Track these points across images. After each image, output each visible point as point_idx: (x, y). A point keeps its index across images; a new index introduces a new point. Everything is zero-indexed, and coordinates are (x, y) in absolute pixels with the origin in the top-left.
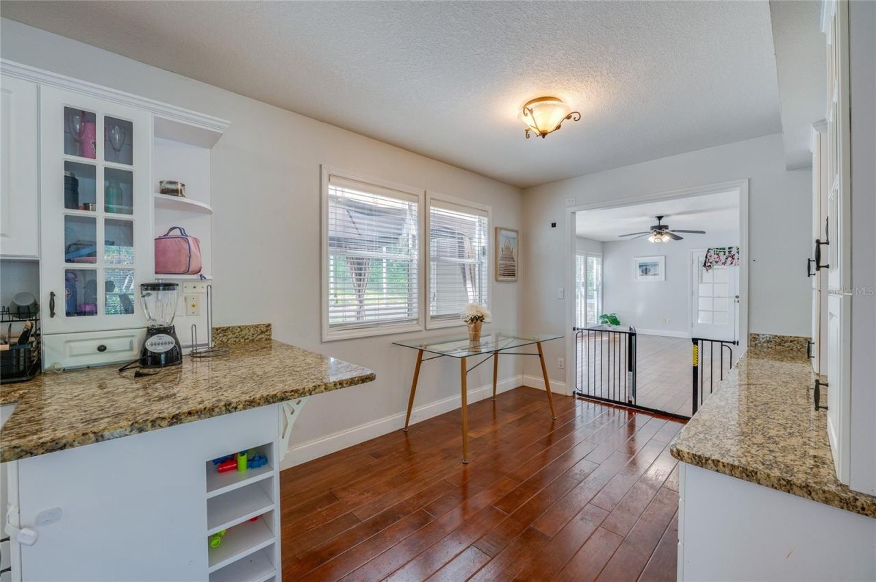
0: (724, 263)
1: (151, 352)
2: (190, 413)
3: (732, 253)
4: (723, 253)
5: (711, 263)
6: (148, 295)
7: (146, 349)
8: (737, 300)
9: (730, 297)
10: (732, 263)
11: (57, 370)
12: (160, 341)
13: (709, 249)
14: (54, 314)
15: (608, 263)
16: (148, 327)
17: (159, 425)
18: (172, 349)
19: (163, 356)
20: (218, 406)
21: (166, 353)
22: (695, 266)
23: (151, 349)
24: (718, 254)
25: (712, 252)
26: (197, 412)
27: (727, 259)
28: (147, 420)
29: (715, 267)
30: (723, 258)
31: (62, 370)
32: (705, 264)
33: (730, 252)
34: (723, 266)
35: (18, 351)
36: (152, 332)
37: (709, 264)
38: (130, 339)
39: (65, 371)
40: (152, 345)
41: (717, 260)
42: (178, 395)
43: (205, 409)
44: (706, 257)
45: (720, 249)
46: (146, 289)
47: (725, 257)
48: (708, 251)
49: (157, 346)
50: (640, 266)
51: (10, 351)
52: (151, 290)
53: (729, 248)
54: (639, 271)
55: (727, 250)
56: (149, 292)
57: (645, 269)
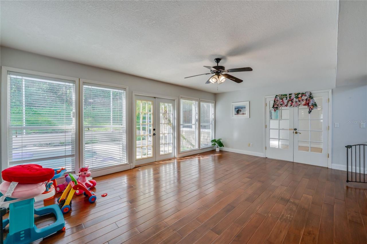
0: (286, 106)
3: (292, 98)
4: (285, 98)
5: (278, 105)
8: (295, 131)
9: (290, 129)
10: (291, 105)
13: (276, 96)
15: (219, 107)
22: (268, 107)
24: (282, 99)
25: (278, 98)
27: (288, 102)
29: (280, 108)
30: (285, 101)
32: (274, 106)
33: (290, 97)
34: (286, 108)
37: (276, 106)
41: (282, 103)
44: (274, 101)
45: (284, 95)
47: (287, 101)
48: (276, 97)
50: (235, 108)
53: (290, 94)
54: (234, 112)
55: (288, 96)
57: (238, 111)
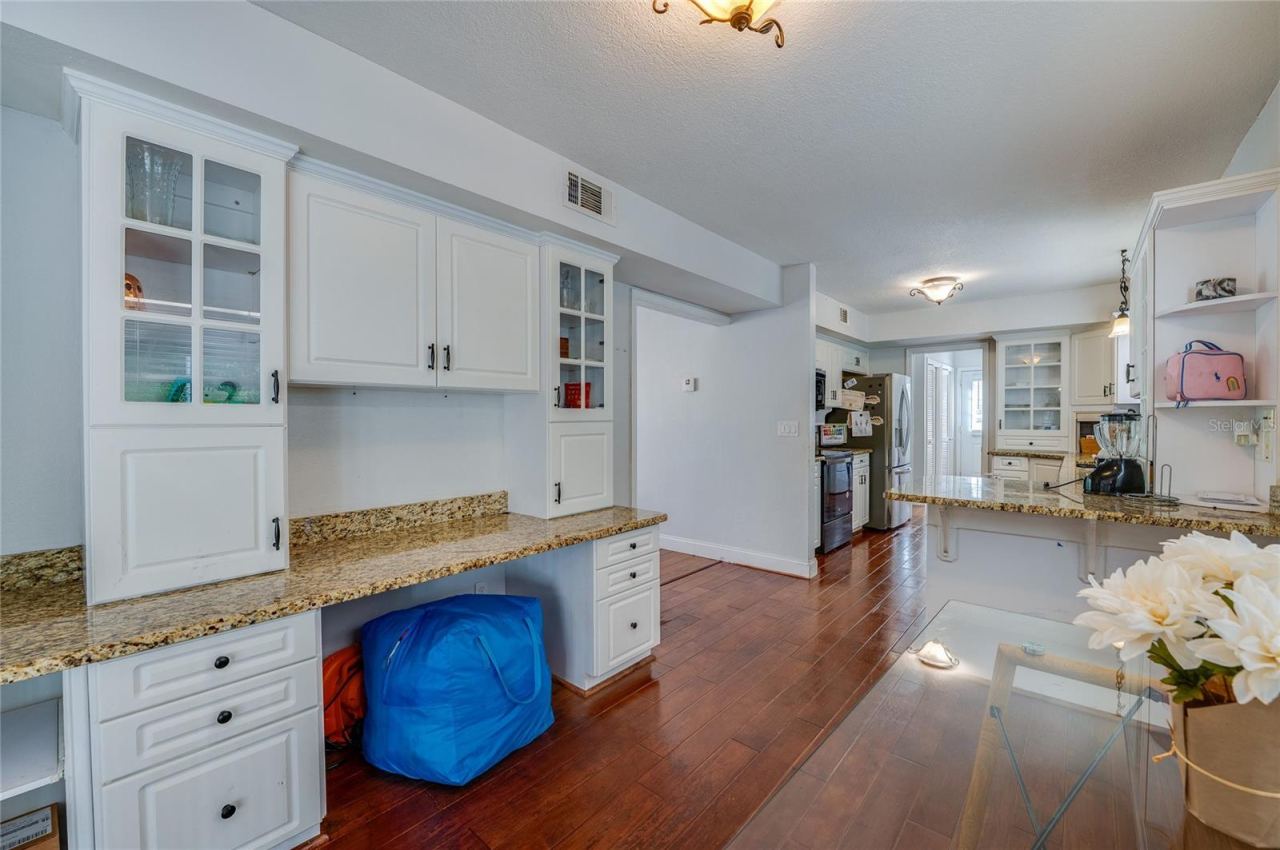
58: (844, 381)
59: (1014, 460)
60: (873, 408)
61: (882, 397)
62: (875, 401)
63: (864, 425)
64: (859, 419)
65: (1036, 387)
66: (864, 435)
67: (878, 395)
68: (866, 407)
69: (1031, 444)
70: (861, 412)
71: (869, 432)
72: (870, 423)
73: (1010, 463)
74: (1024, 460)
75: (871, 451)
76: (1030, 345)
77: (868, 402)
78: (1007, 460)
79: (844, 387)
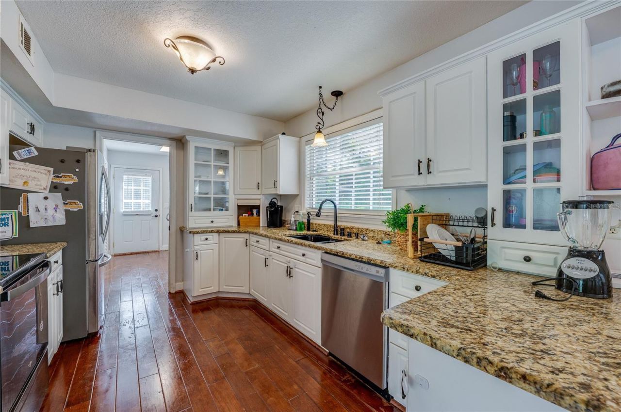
1: (567, 276)
2: (524, 377)
6: (569, 213)
7: (561, 271)
11: (493, 268)
12: (580, 266)
14: (495, 225)
16: (570, 247)
17: (485, 368)
18: (594, 278)
19: (581, 282)
20: (572, 396)
21: (586, 281)
23: (567, 272)
26: (535, 383)
28: (474, 353)
31: (497, 269)
35: (467, 248)
36: (574, 253)
38: (555, 256)
39: (500, 270)
40: (569, 267)
42: (546, 341)
43: (549, 385)
46: (567, 207)
49: (574, 270)
51: (462, 247)
52: (573, 207)
56: (570, 210)
58: (11, 150)
59: (209, 236)
60: (67, 189)
61: (82, 176)
62: (70, 180)
63: (51, 212)
64: (42, 204)
65: (215, 180)
66: (50, 224)
67: (75, 174)
68: (55, 188)
69: (212, 222)
70: (47, 193)
71: (60, 219)
72: (62, 208)
73: (206, 239)
74: (216, 235)
75: (65, 244)
76: (210, 149)
77: (57, 181)
78: (204, 236)
79: (12, 157)
